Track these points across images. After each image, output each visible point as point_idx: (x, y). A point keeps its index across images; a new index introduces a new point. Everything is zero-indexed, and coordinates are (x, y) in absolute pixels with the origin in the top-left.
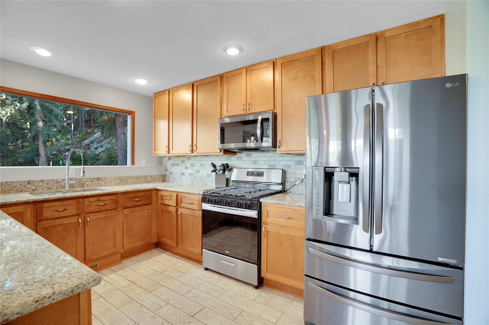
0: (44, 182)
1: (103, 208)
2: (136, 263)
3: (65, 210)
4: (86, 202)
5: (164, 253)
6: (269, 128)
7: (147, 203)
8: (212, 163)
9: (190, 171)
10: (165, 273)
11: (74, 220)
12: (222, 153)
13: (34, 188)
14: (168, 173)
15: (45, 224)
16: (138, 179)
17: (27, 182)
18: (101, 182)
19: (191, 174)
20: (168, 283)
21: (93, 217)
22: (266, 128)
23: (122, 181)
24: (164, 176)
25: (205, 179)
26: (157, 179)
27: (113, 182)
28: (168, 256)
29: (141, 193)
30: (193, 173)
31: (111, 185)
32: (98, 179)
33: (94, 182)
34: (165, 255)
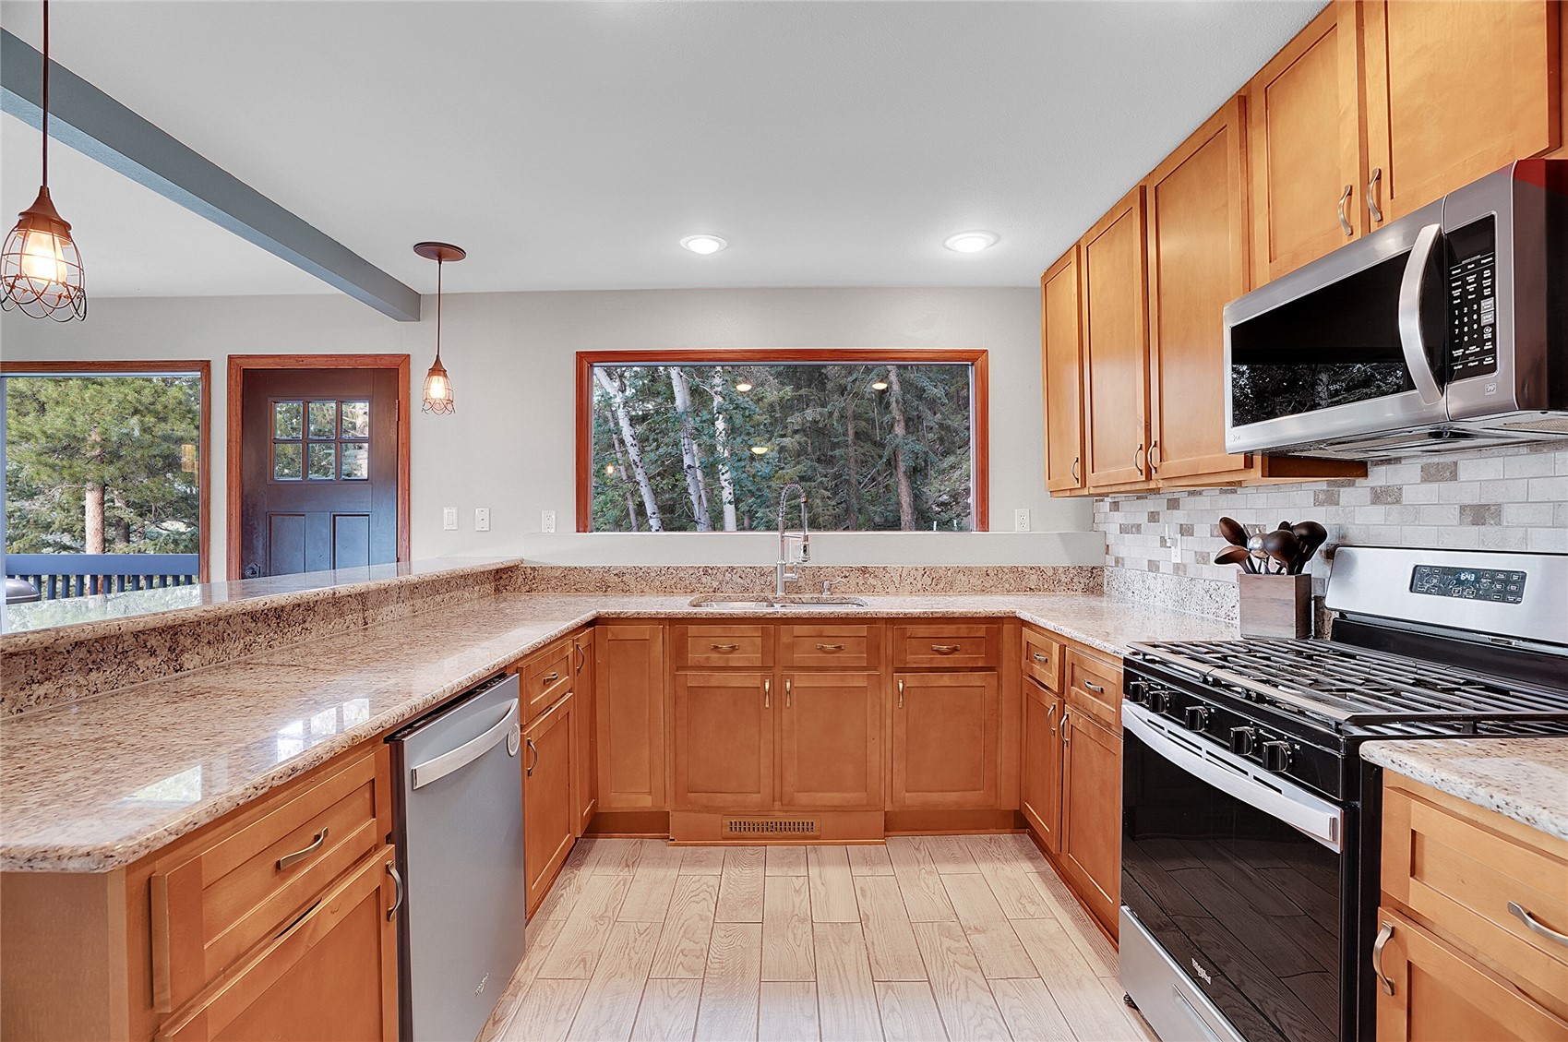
0: (735, 571)
1: (831, 660)
2: (921, 861)
3: (733, 649)
4: (785, 634)
5: (1031, 859)
6: (1493, 286)
7: (980, 665)
8: (1226, 521)
9: (1176, 556)
10: (975, 938)
11: (751, 680)
12: (1256, 473)
13: (715, 584)
14: (1110, 560)
15: (694, 678)
16: (991, 578)
17: (701, 570)
18: (872, 581)
19: (1181, 566)
20: (951, 980)
21: (803, 680)
22: (1471, 288)
23: (937, 580)
24: (1095, 572)
25: (1227, 593)
26: (1063, 579)
27: (909, 581)
28: (1034, 878)
29: (954, 626)
30: (1185, 566)
31: (900, 590)
32: (864, 570)
33: (853, 581)
34: (1028, 870)
